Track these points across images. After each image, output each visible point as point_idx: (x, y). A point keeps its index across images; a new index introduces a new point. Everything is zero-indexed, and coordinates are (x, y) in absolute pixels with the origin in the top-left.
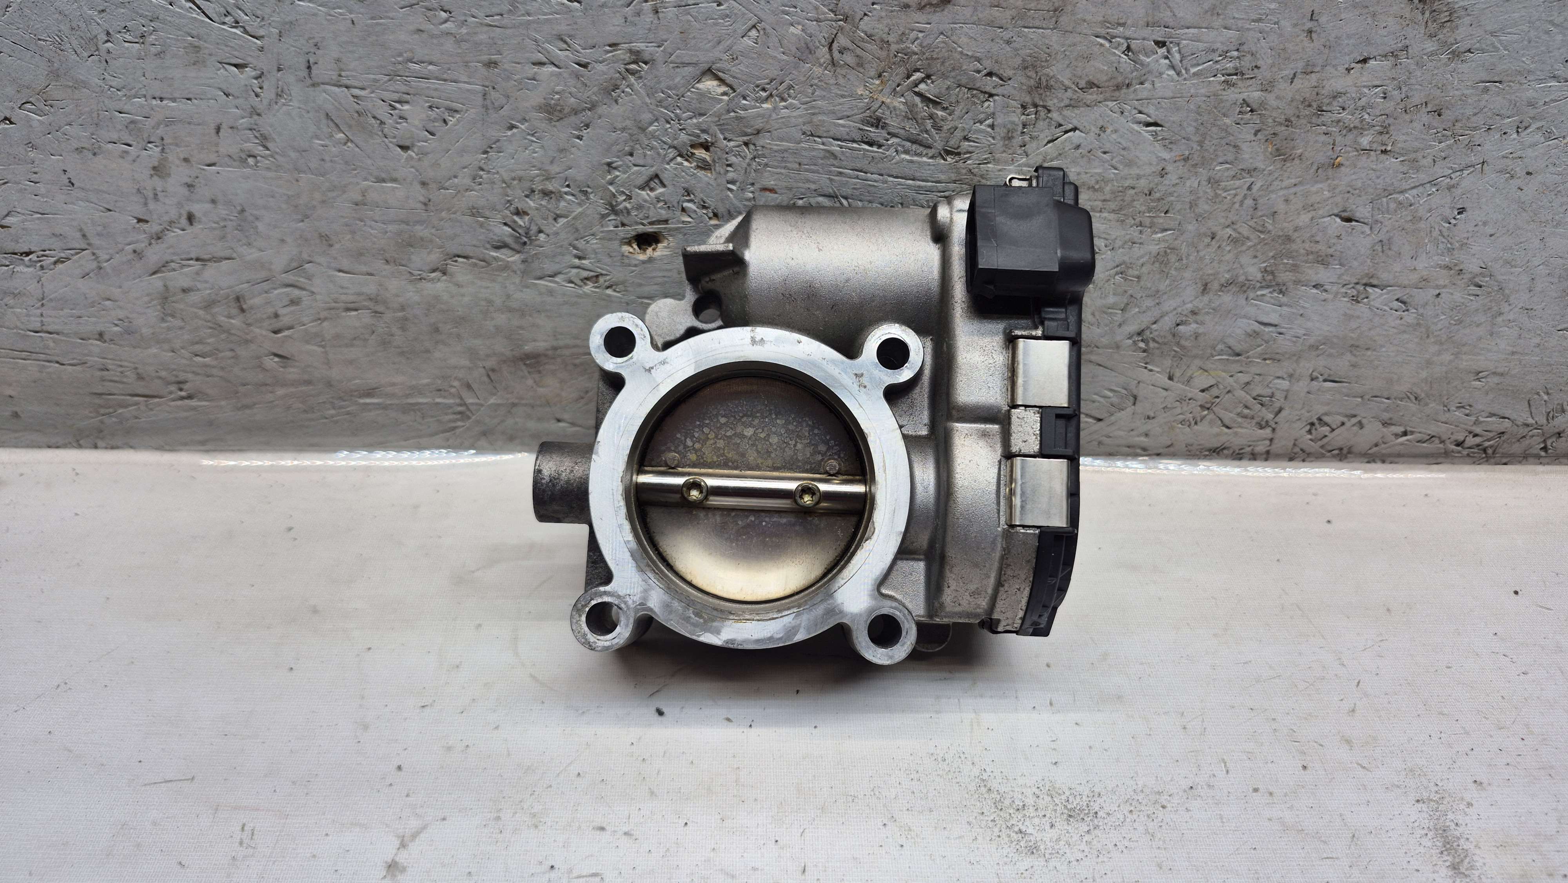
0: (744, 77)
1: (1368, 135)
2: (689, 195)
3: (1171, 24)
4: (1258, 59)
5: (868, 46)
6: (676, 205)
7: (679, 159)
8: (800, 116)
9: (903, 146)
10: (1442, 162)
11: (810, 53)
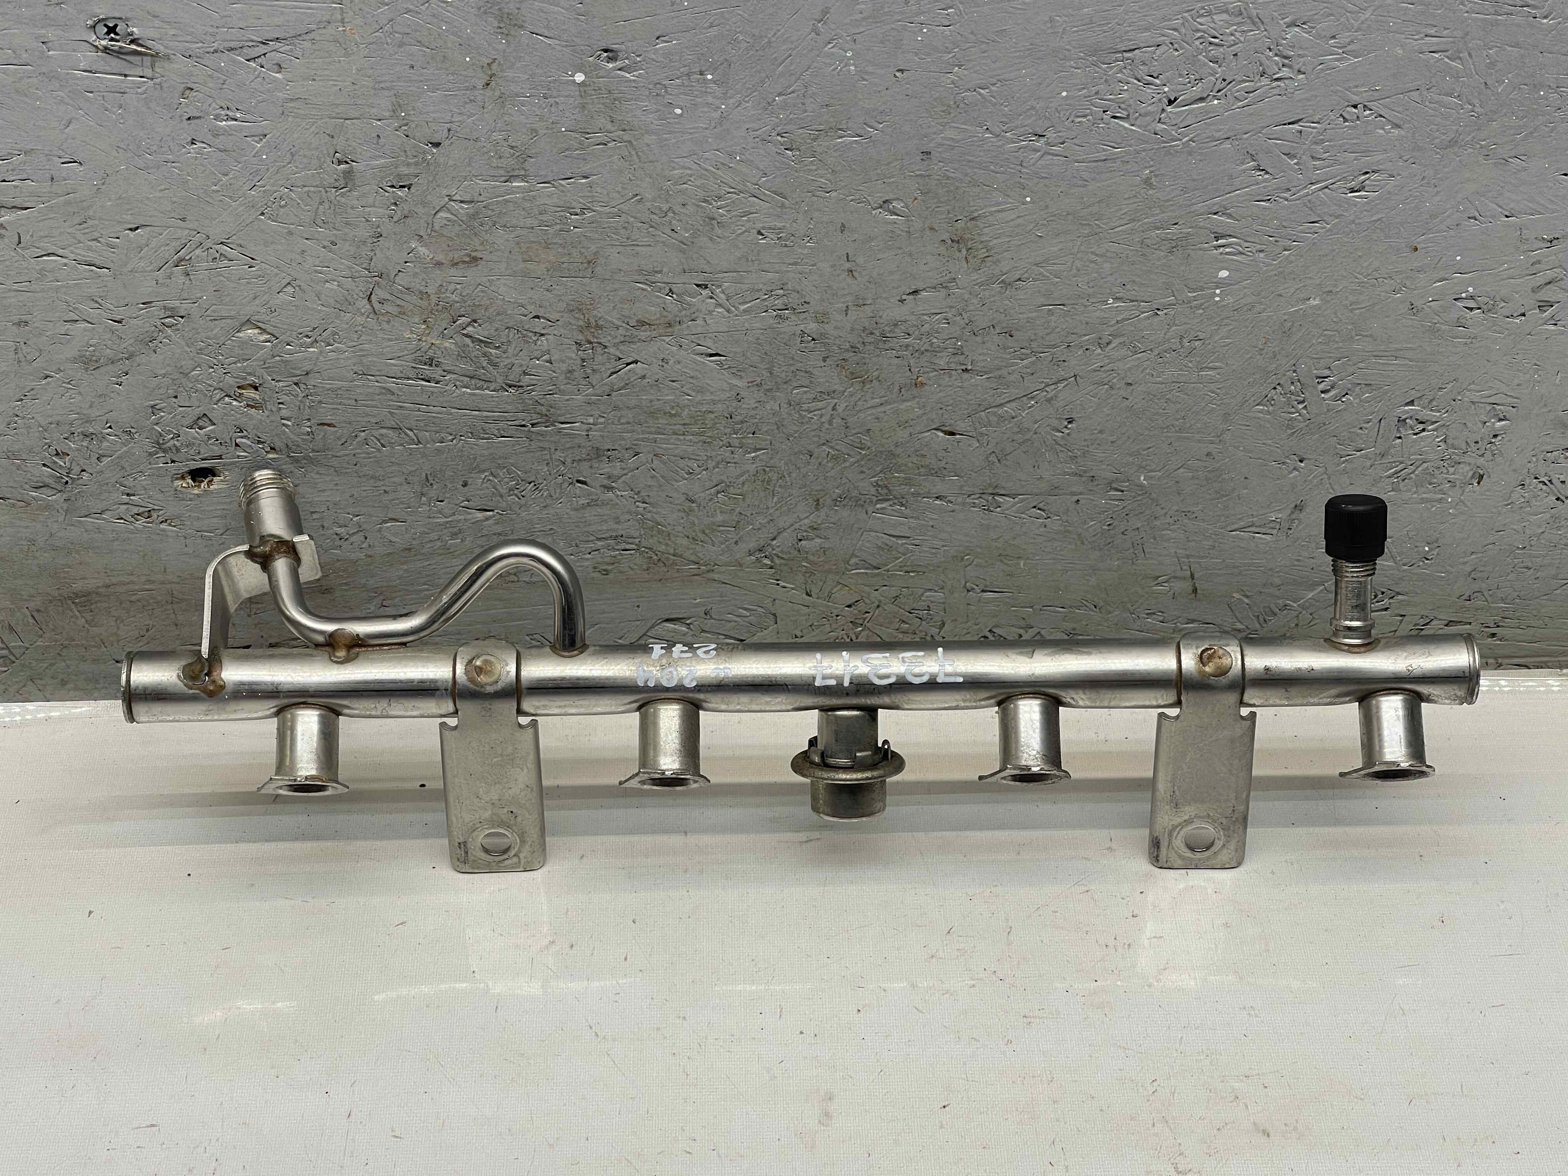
0: (284, 327)
1: (942, 357)
2: (241, 431)
3: (708, 270)
4: (805, 296)
5: (408, 298)
6: (228, 441)
7: (227, 399)
8: (348, 358)
9: (462, 382)
10: (1031, 377)
11: (350, 304)
